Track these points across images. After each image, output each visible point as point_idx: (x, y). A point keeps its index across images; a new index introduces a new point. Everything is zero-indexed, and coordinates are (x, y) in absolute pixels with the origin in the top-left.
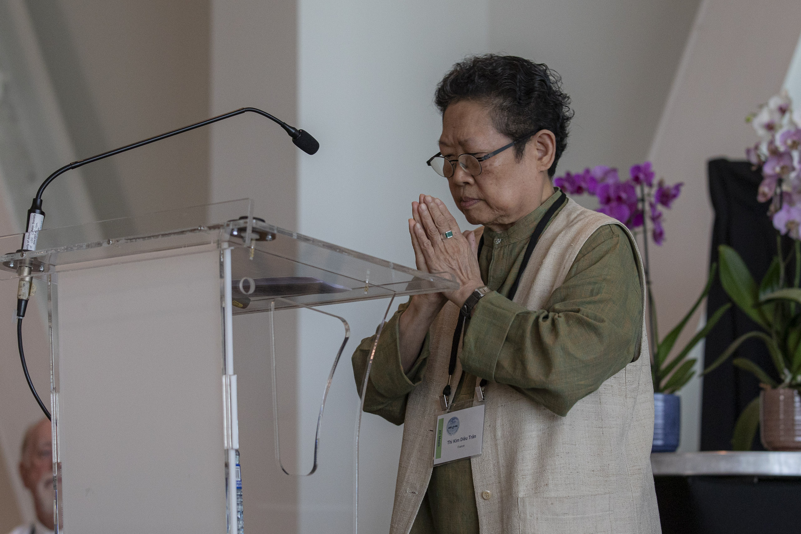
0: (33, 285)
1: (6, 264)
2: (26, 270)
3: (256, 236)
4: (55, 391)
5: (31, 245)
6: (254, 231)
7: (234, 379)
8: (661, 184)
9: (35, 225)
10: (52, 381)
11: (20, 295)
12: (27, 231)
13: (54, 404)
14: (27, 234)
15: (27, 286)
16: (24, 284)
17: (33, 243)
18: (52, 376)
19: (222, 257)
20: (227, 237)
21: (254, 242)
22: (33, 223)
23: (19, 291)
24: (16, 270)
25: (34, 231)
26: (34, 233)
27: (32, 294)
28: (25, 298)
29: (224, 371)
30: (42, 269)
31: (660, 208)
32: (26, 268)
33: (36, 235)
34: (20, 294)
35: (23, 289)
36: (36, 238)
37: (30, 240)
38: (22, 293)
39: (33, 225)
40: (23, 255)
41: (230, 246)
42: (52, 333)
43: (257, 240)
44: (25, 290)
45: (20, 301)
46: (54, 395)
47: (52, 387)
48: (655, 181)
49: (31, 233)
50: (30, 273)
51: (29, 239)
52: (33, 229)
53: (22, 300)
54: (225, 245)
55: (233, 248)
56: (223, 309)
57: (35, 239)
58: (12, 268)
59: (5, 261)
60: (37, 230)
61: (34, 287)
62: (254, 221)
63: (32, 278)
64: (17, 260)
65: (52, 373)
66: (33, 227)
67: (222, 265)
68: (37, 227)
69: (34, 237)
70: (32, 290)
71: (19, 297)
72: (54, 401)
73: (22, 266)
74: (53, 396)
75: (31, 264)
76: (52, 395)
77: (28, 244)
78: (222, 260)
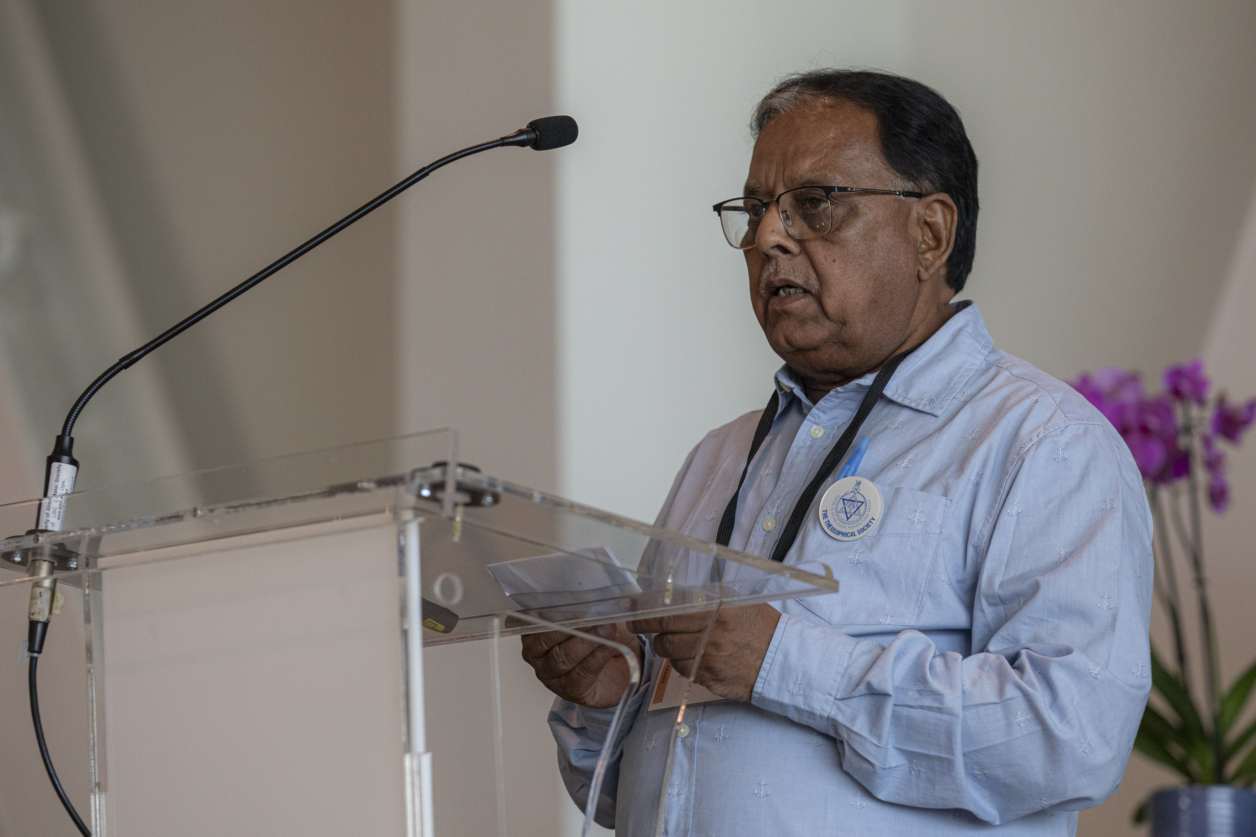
0: (58, 594)
1: (8, 556)
2: (45, 567)
3: (464, 498)
4: (99, 789)
5: (53, 521)
6: (460, 487)
7: (426, 760)
8: (1221, 401)
9: (60, 484)
10: (93, 771)
11: (33, 614)
12: (45, 495)
13: (98, 813)
14: (45, 501)
15: (47, 596)
16: (41, 593)
17: (57, 517)
18: (93, 761)
19: (402, 538)
20: (411, 500)
21: (460, 509)
22: (57, 481)
23: (31, 606)
24: (25, 568)
25: (58, 494)
26: (59, 499)
27: (56, 611)
28: (42, 619)
29: (408, 747)
30: (73, 565)
31: (1221, 445)
32: (45, 563)
33: (63, 502)
34: (33, 611)
35: (39, 602)
36: (62, 508)
37: (50, 512)
38: (37, 609)
39: (57, 483)
40: (37, 539)
41: (416, 516)
42: (92, 682)
43: (467, 505)
44: (42, 604)
45: (33, 625)
46: (97, 796)
47: (94, 781)
48: (1211, 394)
49: (53, 499)
50: (51, 572)
51: (49, 509)
52: (56, 492)
53: (37, 622)
54: (408, 515)
55: (421, 520)
56: (405, 633)
57: (59, 510)
58: (19, 563)
59: (6, 550)
60: (64, 493)
61: (59, 599)
62: (460, 470)
63: (55, 582)
64: (28, 549)
65: (93, 757)
66: (56, 487)
67: (402, 552)
68: (65, 488)
69: (58, 507)
70: (55, 604)
71: (32, 617)
72: (98, 807)
73: (36, 560)
74: (95, 798)
75: (54, 555)
76: (92, 797)
77: (48, 519)
78: (402, 542)
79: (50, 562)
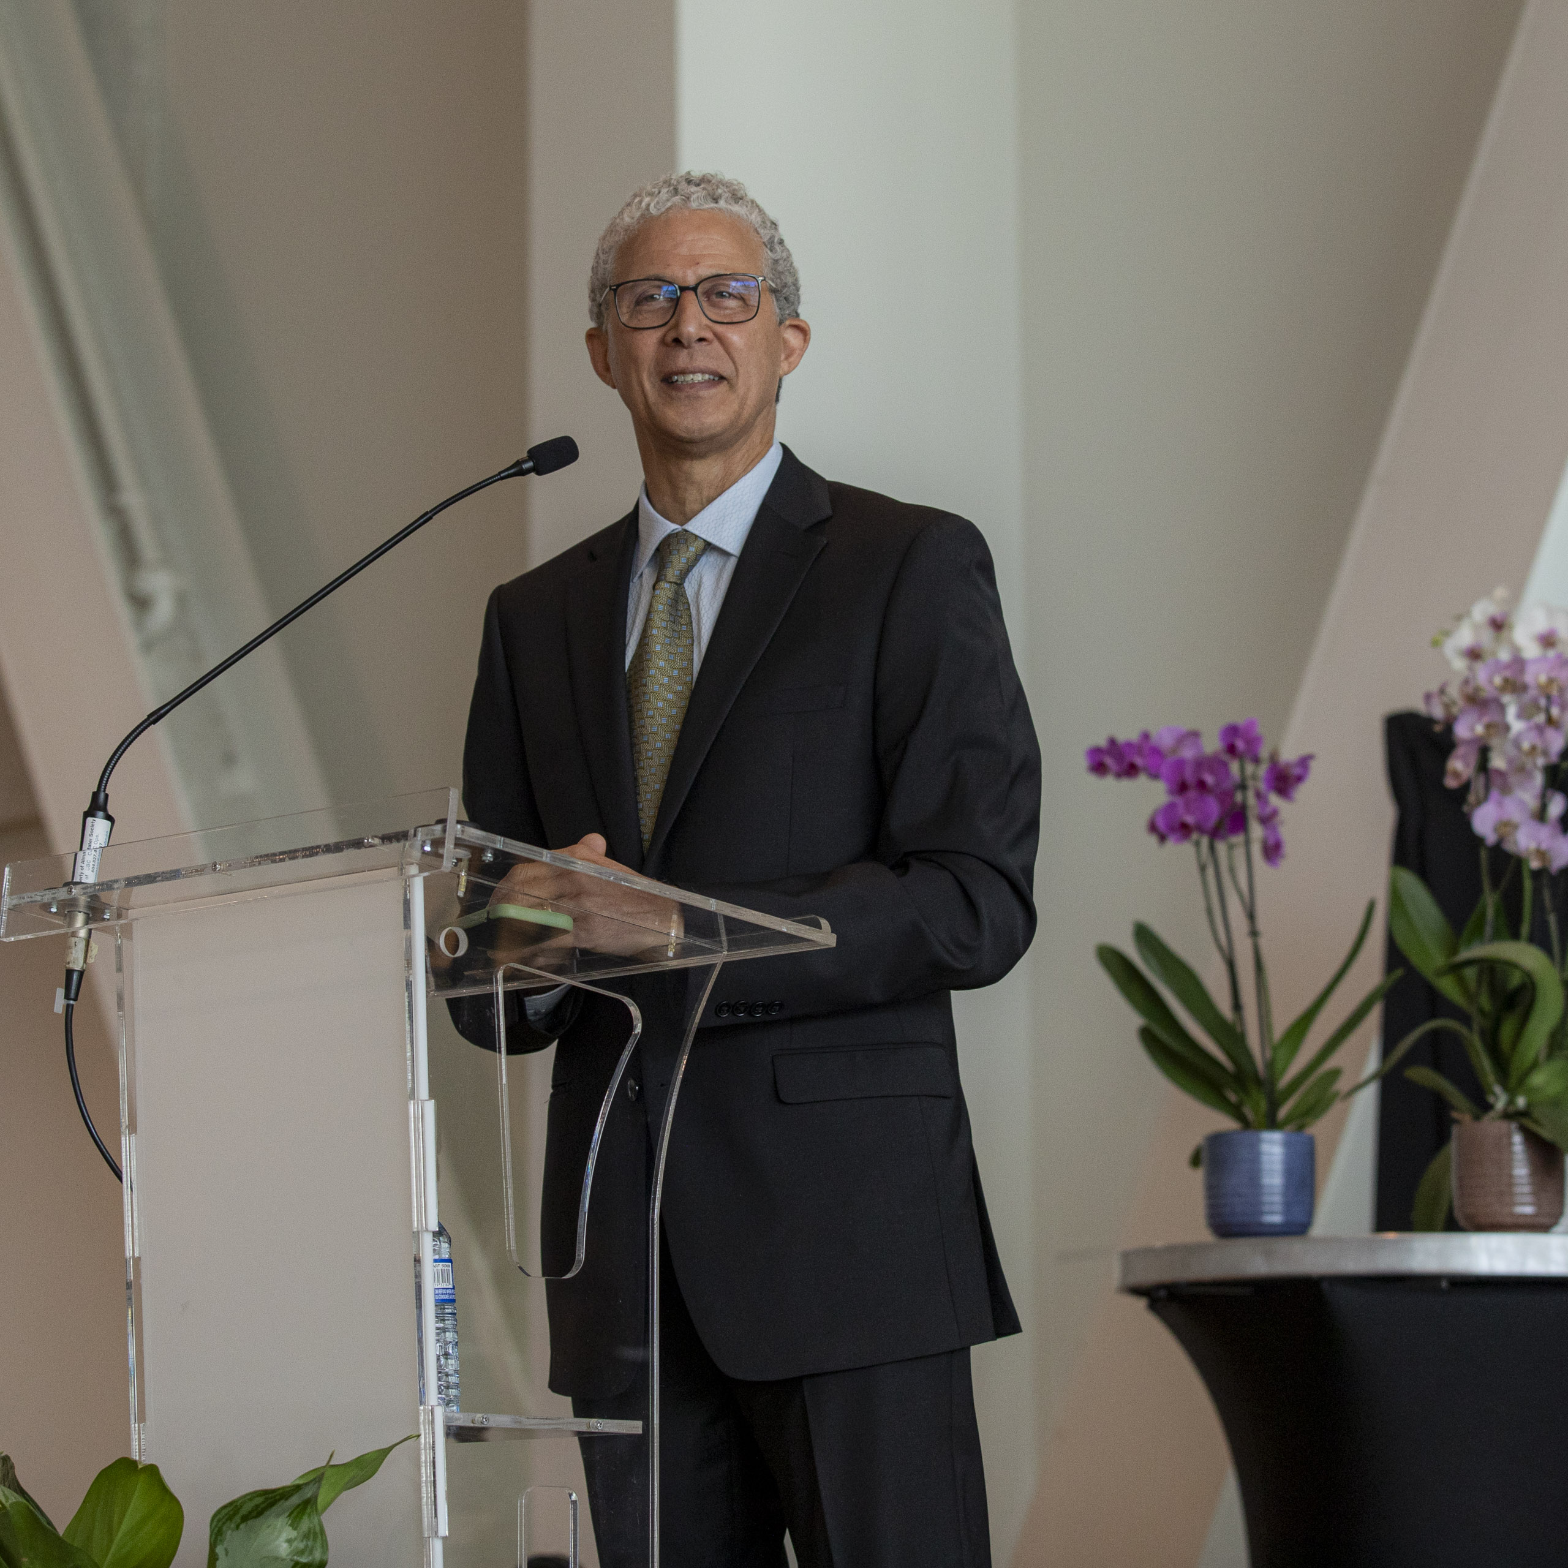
0: (92, 944)
1: (45, 907)
2: (80, 919)
4: (129, 1130)
5: (88, 874)
7: (430, 1106)
8: (1274, 760)
9: (94, 838)
10: (123, 1114)
11: (69, 963)
12: (81, 849)
13: (128, 1152)
14: (80, 854)
15: (82, 945)
16: (76, 942)
17: (91, 869)
19: (406, 891)
20: (416, 854)
22: (91, 835)
24: (61, 918)
25: (92, 848)
26: (94, 852)
27: (90, 961)
28: (78, 968)
29: (413, 1093)
30: (107, 916)
31: (1274, 800)
32: (80, 913)
33: (99, 855)
34: (68, 960)
35: (74, 952)
36: (97, 861)
37: (84, 865)
38: (72, 958)
39: (91, 838)
40: (73, 891)
41: (421, 871)
44: (77, 954)
45: (69, 973)
47: (124, 1124)
48: (1264, 753)
49: (88, 852)
50: (87, 923)
51: (83, 862)
52: (90, 846)
53: (73, 971)
54: (413, 870)
55: (426, 874)
56: (409, 983)
57: (94, 863)
58: (56, 913)
59: (43, 901)
60: (98, 847)
61: (93, 948)
62: (459, 826)
63: (90, 931)
64: (63, 901)
66: (90, 842)
67: (407, 904)
68: (99, 842)
69: (93, 859)
70: (90, 952)
71: (68, 966)
72: (128, 1147)
73: (73, 911)
74: (126, 1139)
75: (88, 906)
76: (123, 1138)
77: (82, 871)
78: (408, 896)
79: (85, 913)
